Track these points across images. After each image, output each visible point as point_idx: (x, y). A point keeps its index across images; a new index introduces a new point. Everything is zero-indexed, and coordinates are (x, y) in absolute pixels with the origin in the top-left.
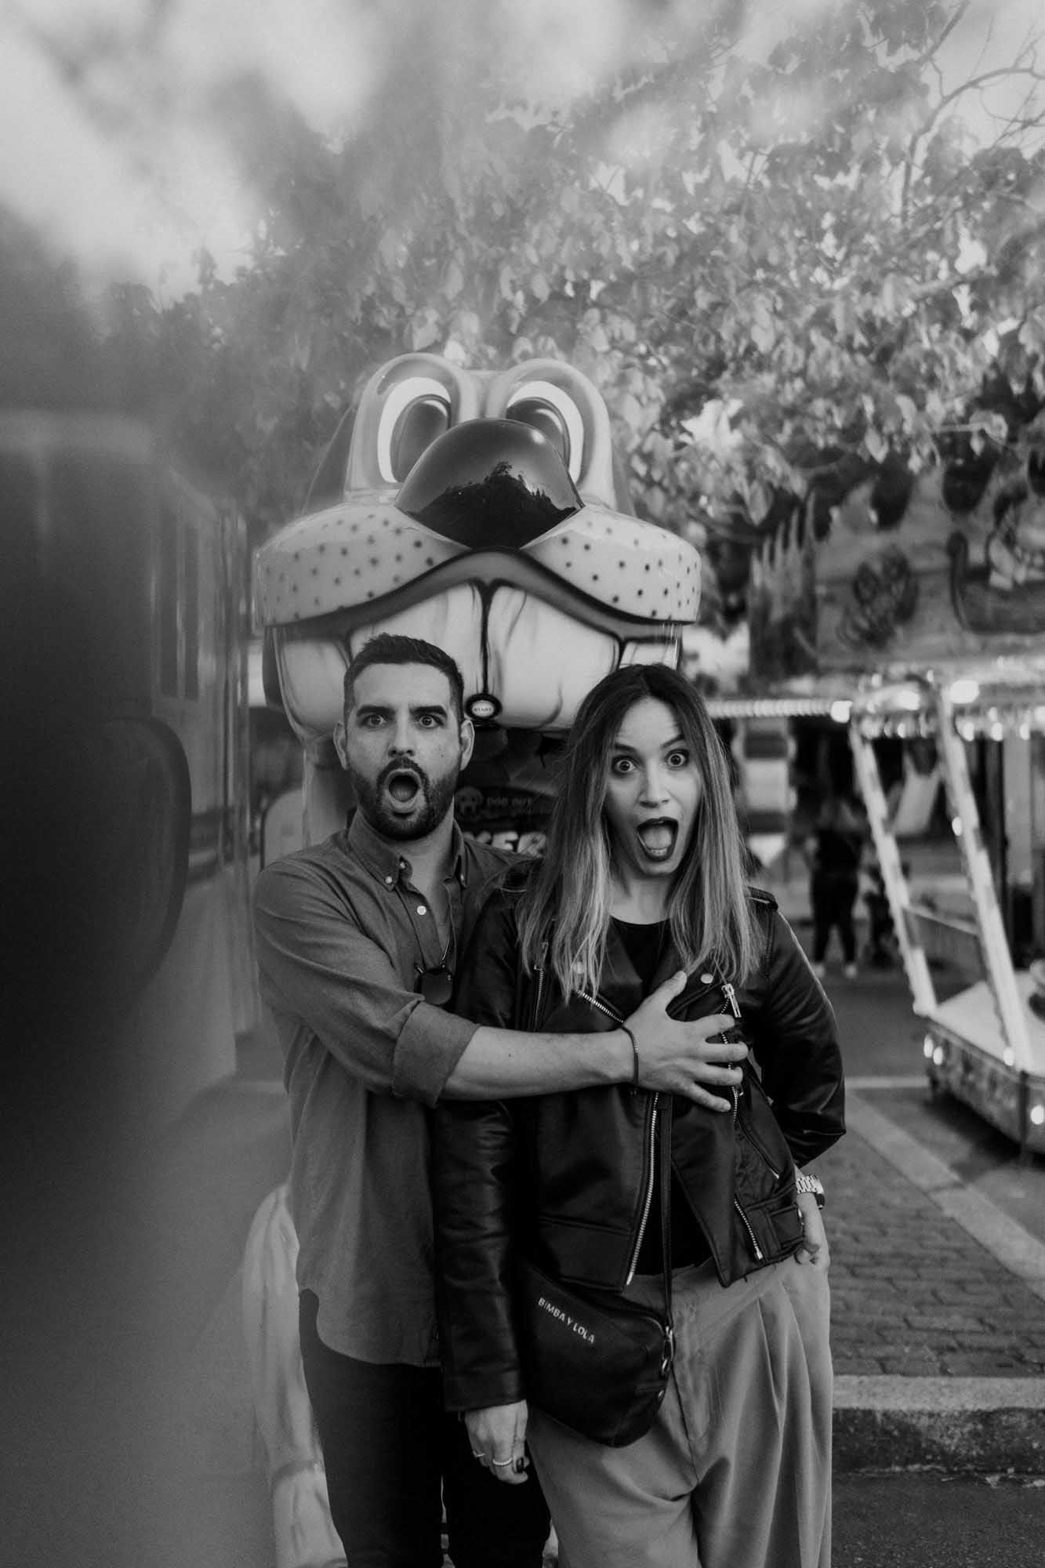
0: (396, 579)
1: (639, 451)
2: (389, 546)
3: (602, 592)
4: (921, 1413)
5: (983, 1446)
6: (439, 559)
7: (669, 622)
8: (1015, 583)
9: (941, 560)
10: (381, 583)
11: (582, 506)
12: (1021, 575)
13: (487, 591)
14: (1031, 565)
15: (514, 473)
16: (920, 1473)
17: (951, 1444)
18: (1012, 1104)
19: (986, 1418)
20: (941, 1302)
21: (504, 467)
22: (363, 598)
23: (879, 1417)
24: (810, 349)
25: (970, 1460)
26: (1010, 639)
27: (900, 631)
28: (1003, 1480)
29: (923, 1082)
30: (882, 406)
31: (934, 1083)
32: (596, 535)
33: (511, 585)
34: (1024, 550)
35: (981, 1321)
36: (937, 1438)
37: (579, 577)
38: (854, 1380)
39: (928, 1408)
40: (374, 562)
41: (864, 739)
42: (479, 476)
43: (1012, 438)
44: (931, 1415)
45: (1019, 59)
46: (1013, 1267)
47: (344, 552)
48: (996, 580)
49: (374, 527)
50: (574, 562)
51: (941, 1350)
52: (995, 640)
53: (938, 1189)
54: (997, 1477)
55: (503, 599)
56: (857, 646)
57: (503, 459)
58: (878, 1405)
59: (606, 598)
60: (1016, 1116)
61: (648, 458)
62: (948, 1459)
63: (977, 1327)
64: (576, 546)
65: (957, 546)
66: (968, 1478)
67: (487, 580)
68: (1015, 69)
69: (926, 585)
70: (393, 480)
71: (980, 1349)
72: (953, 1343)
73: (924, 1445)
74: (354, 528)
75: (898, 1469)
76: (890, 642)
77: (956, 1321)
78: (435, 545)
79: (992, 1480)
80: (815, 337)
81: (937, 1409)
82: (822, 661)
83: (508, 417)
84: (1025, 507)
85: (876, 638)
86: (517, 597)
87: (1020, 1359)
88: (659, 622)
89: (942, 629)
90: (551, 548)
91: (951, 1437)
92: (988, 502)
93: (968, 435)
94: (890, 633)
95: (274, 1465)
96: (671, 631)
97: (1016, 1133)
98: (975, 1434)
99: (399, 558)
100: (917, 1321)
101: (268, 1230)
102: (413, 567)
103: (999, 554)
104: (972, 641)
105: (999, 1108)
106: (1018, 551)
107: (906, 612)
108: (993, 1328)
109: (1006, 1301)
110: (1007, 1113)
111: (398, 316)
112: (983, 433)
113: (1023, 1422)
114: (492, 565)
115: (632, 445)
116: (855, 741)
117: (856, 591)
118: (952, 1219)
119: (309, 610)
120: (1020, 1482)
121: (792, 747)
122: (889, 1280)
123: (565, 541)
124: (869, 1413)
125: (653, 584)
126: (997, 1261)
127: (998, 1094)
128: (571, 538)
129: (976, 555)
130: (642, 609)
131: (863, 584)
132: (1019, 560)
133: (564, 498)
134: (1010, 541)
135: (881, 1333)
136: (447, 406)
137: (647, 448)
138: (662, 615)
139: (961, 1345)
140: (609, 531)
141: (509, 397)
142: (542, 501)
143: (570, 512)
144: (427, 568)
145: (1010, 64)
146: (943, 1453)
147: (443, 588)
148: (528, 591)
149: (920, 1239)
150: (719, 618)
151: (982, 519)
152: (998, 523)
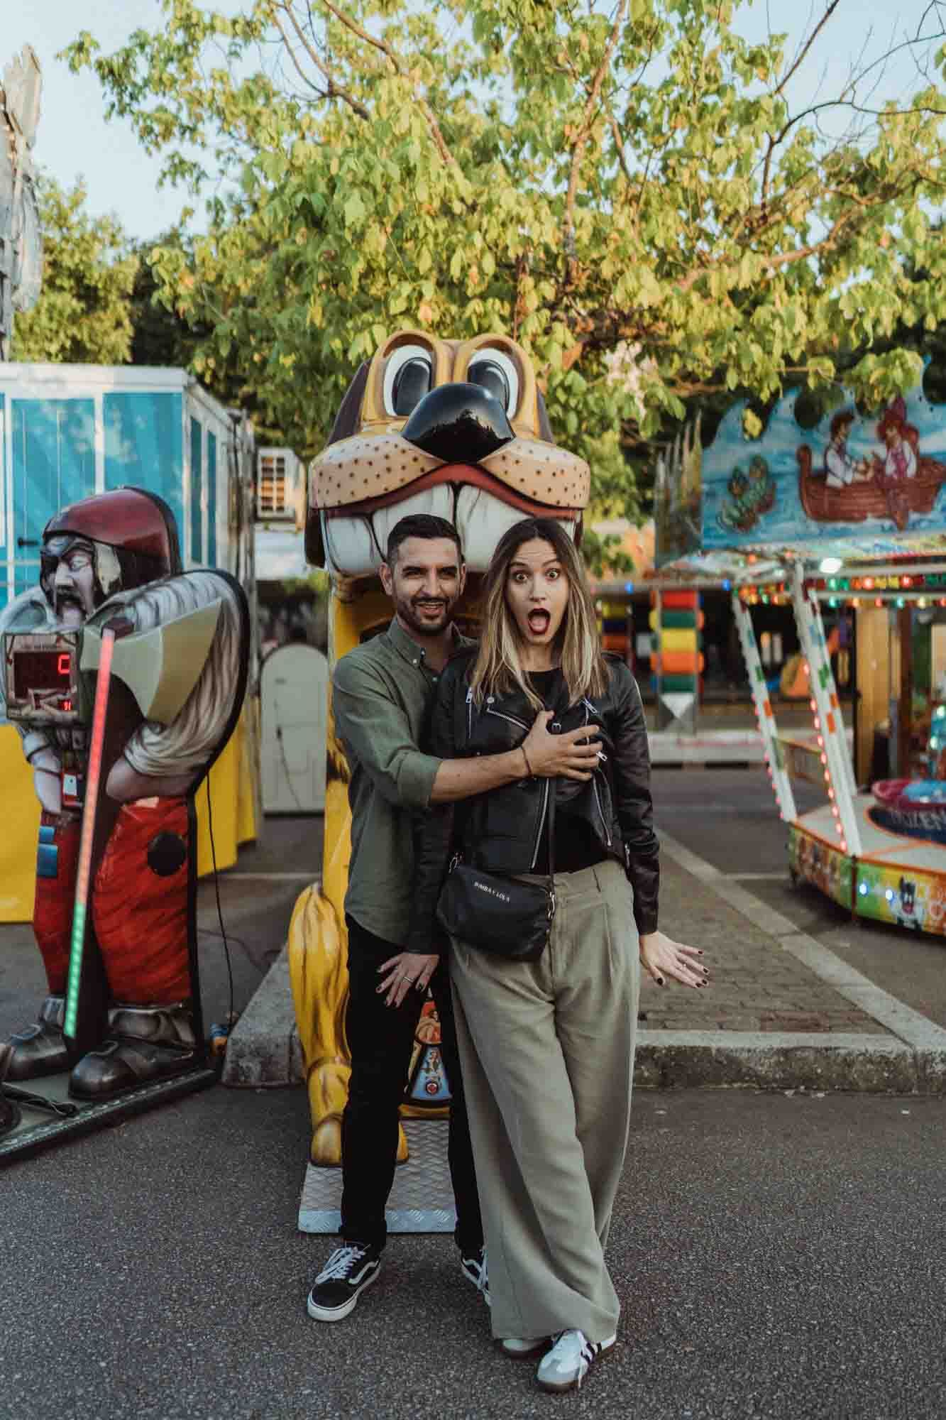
0: (402, 480)
1: (562, 384)
2: (397, 461)
3: (526, 490)
4: (742, 1049)
5: (784, 1071)
6: (428, 469)
7: (567, 508)
8: (845, 484)
9: (791, 465)
10: (393, 482)
11: (514, 436)
12: (849, 479)
13: (456, 489)
14: (856, 470)
15: (473, 416)
16: (741, 1088)
17: (762, 1070)
18: (846, 882)
19: (785, 1052)
20: (768, 994)
21: (468, 412)
22: (381, 492)
23: (714, 1052)
24: (690, 307)
25: (775, 1080)
26: (841, 525)
27: (761, 518)
28: (795, 1093)
29: (785, 876)
30: (741, 352)
31: (794, 874)
32: (522, 454)
33: (472, 485)
34: (851, 458)
35: (794, 1005)
36: (752, 1065)
37: (512, 481)
38: (699, 1032)
39: (747, 1046)
40: (389, 470)
41: (744, 605)
42: (452, 418)
43: (838, 379)
44: (749, 1051)
45: (843, 95)
46: (824, 977)
47: (370, 463)
48: (831, 481)
49: (389, 449)
50: (510, 471)
51: (763, 1020)
52: (830, 526)
53: (782, 935)
54: (792, 1092)
55: (466, 492)
56: (730, 530)
57: (466, 408)
58: (714, 1045)
59: (529, 494)
60: (849, 891)
61: (568, 390)
62: (760, 1079)
63: (791, 1008)
64: (511, 460)
65: (804, 455)
66: (773, 1092)
67: (457, 482)
68: (840, 102)
69: (781, 484)
70: (394, 414)
71: (790, 1019)
72: (772, 1016)
73: (744, 1070)
74: (377, 449)
75: (726, 1086)
76: (754, 527)
77: (778, 1004)
78: (426, 461)
79: (789, 1093)
80: (695, 298)
81: (753, 1047)
82: (705, 542)
83: (469, 380)
84: (852, 426)
85: (744, 523)
86: (475, 492)
87: (818, 1025)
88: (561, 508)
89: (792, 518)
90: (495, 463)
91: (762, 1065)
92: (827, 421)
93: (806, 374)
94: (754, 520)
95: (310, 1061)
96: (570, 514)
97: (848, 904)
98: (778, 1063)
99: (404, 468)
100: (750, 1003)
101: (306, 910)
102: (412, 474)
103: (834, 461)
104: (814, 526)
105: (837, 886)
106: (847, 459)
107: (766, 505)
108: (801, 1008)
109: (816, 996)
110: (843, 889)
111: (385, 285)
112: (817, 373)
113: (811, 1055)
114: (459, 472)
115: (556, 381)
116: (737, 606)
117: (730, 488)
118: (788, 952)
119: (346, 500)
120: (808, 1095)
121: (700, 618)
122: (734, 983)
123: (504, 458)
124: (707, 1050)
125: (557, 485)
126: (814, 975)
127: (837, 876)
128: (508, 457)
129: (817, 462)
130: (550, 500)
131: (737, 482)
132: (847, 466)
133: (504, 431)
134: (841, 451)
135: (723, 1010)
136: (430, 365)
137: (567, 383)
138: (563, 504)
139: (778, 1017)
140: (531, 452)
141: (470, 358)
142: (490, 434)
143: (506, 440)
144: (420, 474)
145: (837, 98)
146: (756, 1076)
147: (429, 486)
148: (481, 488)
149: (762, 962)
150: (636, 509)
151: (822, 435)
152: (833, 439)
